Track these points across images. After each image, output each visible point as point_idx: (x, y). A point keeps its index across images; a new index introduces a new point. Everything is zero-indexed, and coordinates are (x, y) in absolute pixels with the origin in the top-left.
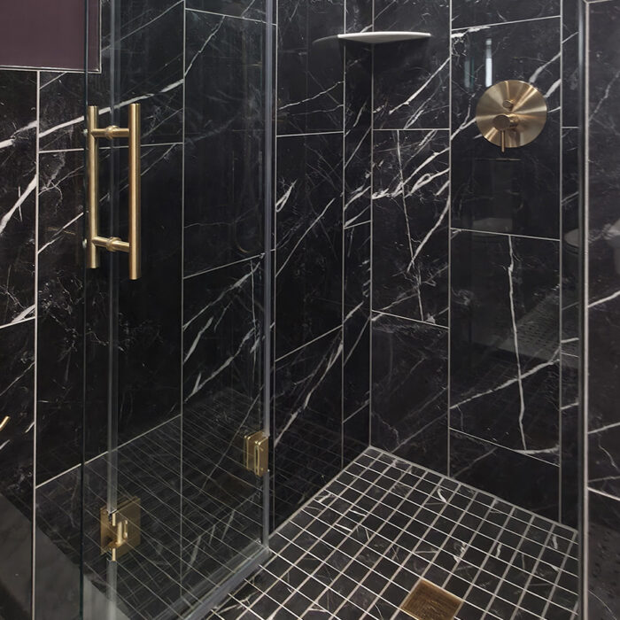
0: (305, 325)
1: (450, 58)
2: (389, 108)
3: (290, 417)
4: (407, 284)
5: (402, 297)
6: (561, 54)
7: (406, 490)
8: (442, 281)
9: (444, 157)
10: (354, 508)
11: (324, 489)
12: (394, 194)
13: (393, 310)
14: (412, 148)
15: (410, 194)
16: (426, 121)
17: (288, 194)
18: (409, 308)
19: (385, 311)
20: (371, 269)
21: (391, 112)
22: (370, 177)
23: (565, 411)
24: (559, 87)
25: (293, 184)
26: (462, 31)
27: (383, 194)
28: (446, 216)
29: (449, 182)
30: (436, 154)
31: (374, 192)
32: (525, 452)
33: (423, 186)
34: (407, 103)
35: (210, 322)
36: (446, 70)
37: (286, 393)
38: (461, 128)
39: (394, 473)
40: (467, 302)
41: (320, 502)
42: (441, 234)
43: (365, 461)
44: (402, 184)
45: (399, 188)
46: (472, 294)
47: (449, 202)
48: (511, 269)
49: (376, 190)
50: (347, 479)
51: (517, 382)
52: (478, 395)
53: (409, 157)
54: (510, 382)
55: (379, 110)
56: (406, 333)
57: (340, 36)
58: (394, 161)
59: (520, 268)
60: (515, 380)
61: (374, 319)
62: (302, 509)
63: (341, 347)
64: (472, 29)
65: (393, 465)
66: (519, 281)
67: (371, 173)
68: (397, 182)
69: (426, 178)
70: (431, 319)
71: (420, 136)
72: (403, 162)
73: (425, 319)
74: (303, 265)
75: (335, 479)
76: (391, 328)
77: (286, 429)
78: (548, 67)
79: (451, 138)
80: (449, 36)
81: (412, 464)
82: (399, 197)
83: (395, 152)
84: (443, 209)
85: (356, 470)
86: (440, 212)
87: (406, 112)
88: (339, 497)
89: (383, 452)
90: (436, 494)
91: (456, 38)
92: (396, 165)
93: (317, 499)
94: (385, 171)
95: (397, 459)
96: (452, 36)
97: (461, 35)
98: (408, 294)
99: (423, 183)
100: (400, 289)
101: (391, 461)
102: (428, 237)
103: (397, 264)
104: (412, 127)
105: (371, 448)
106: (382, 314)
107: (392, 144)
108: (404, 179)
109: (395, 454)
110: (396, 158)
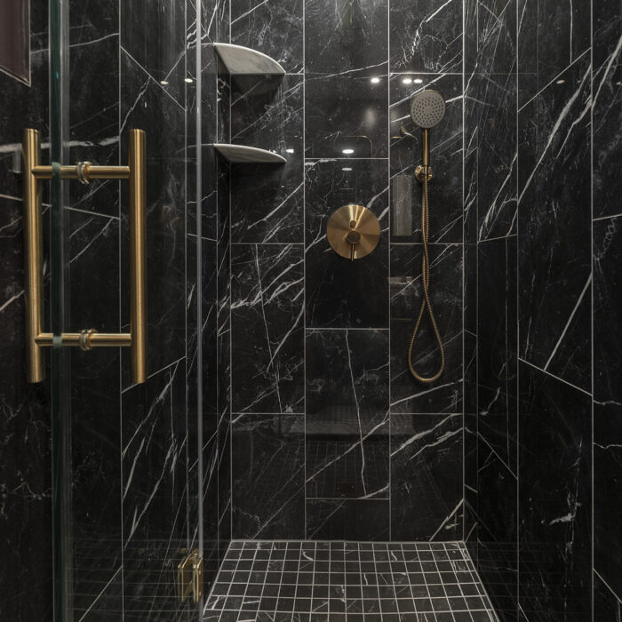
1: (304, 183)
2: (246, 224)
4: (266, 383)
5: (262, 395)
6: (388, 187)
7: (280, 564)
8: (298, 375)
9: (299, 268)
10: (246, 600)
11: (211, 595)
12: (253, 303)
13: (255, 409)
14: (270, 260)
15: (268, 301)
16: (281, 236)
18: (269, 404)
19: (245, 412)
20: (231, 375)
21: (249, 227)
22: (230, 288)
23: (393, 456)
24: (387, 213)
26: (314, 161)
27: (242, 303)
28: (302, 318)
29: (304, 289)
30: (292, 265)
31: (232, 302)
32: (366, 497)
33: (280, 294)
34: (265, 219)
36: (300, 193)
38: (314, 243)
39: (262, 554)
40: (320, 388)
41: (213, 608)
42: (298, 334)
43: (234, 555)
44: (260, 293)
45: (258, 296)
46: (323, 381)
47: (304, 307)
49: (235, 299)
50: (226, 577)
51: (360, 445)
52: (330, 463)
53: (267, 269)
54: (354, 446)
55: (237, 224)
56: (266, 427)
58: (253, 272)
60: (358, 443)
61: (234, 421)
63: (217, 452)
64: (322, 160)
65: (258, 548)
67: (230, 284)
68: (255, 292)
69: (284, 287)
70: (289, 409)
71: (277, 250)
72: (262, 274)
73: (284, 410)
75: (216, 582)
76: (252, 425)
78: (381, 197)
79: (305, 251)
80: (302, 163)
81: (273, 541)
82: (258, 306)
83: (254, 264)
84: (299, 313)
85: (230, 566)
86: (296, 315)
87: (263, 227)
88: (227, 596)
89: (244, 542)
90: (303, 558)
91: (309, 166)
92: (255, 276)
93: (209, 607)
94: (244, 282)
95: (259, 542)
96: (306, 164)
97: (313, 164)
98: (268, 391)
99: (282, 291)
100: (260, 389)
101: (254, 546)
102: (285, 339)
103: (256, 365)
104: (271, 241)
105: (233, 541)
106: (242, 415)
107: (250, 257)
108: (263, 288)
109: (256, 538)
110: (255, 270)
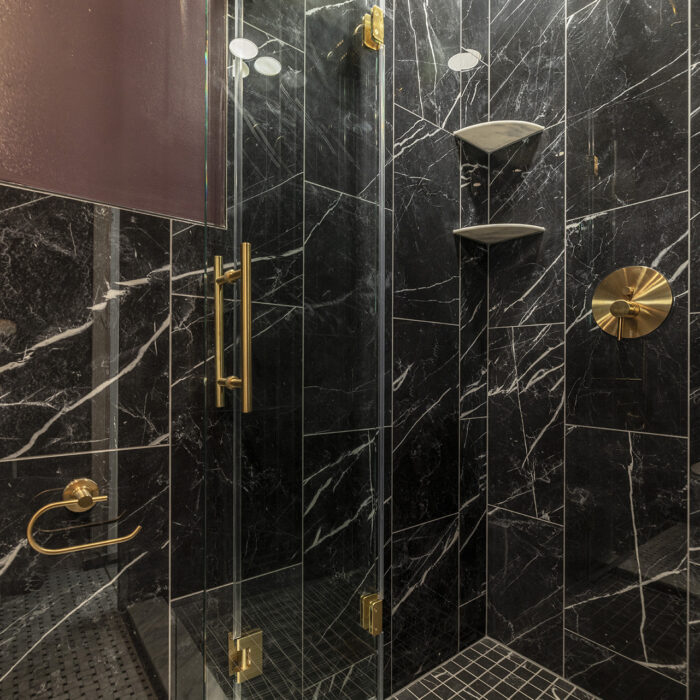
0: (422, 505)
1: (565, 251)
2: (503, 306)
3: (406, 591)
4: (522, 480)
5: (516, 493)
6: (688, 232)
7: (521, 683)
8: (556, 478)
9: (559, 351)
11: (441, 666)
12: (509, 391)
13: (510, 505)
14: (527, 345)
15: (524, 390)
16: (540, 316)
17: (404, 375)
18: (523, 504)
19: (500, 506)
20: (487, 464)
21: (506, 310)
22: (486, 374)
23: (692, 625)
24: (686, 269)
25: (409, 367)
26: (577, 221)
27: (498, 390)
28: (561, 412)
29: (564, 377)
30: (551, 349)
31: (490, 389)
32: (646, 664)
33: (538, 382)
34: (521, 299)
36: (561, 263)
37: (404, 565)
38: (577, 321)
39: (508, 664)
40: (582, 500)
42: (557, 430)
43: (482, 649)
44: (516, 380)
45: (513, 384)
46: (588, 492)
47: (564, 398)
48: (630, 467)
49: (492, 387)
51: (638, 589)
52: (595, 598)
53: (523, 354)
54: (629, 588)
55: (494, 308)
56: (521, 529)
57: (455, 231)
58: (508, 358)
59: (641, 466)
60: (636, 586)
61: (490, 513)
62: (419, 680)
63: (457, 534)
64: (588, 218)
65: (508, 657)
66: (640, 481)
67: (487, 370)
68: (511, 379)
69: (541, 374)
70: (546, 516)
71: (535, 332)
72: (518, 359)
73: (540, 516)
74: (419, 446)
75: (451, 660)
76: (507, 522)
77: (403, 600)
78: (674, 248)
79: (566, 332)
80: (563, 227)
81: (527, 660)
82: (514, 394)
83: (510, 349)
84: (558, 404)
85: (472, 655)
86: (555, 408)
87: (520, 308)
88: (454, 676)
89: (498, 644)
90: (550, 692)
91: (571, 229)
92: (511, 363)
93: (433, 674)
94: (500, 368)
95: (512, 652)
96: (567, 227)
97: (575, 225)
98: (523, 490)
99: (538, 379)
100: (515, 485)
101: (506, 653)
102: (542, 434)
103: (512, 459)
104: (527, 323)
105: (487, 637)
106: (497, 508)
107: (506, 341)
108: (519, 375)
109: (509, 646)
110: (511, 355)
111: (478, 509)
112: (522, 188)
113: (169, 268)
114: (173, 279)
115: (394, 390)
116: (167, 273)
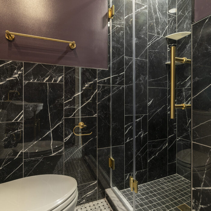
0: (157, 135)
2: (181, 83)
3: (152, 157)
4: (187, 131)
5: (185, 134)
11: (162, 178)
13: (183, 137)
14: (188, 93)
17: (151, 102)
18: (187, 137)
20: (177, 126)
22: (176, 101)
25: (153, 100)
34: (186, 80)
35: (131, 127)
37: (151, 150)
39: (183, 181)
44: (185, 103)
53: (187, 95)
55: (179, 83)
56: (186, 144)
57: (166, 63)
61: (178, 140)
62: (156, 180)
63: (167, 144)
65: (183, 179)
67: (177, 100)
68: (183, 102)
72: (185, 97)
74: (156, 120)
75: (165, 177)
76: (182, 142)
77: (151, 159)
81: (188, 180)
83: (183, 94)
85: (171, 177)
87: (185, 83)
89: (180, 176)
92: (183, 98)
94: (180, 100)
98: (187, 133)
100: (185, 132)
101: (182, 178)
103: (184, 125)
104: (188, 87)
105: (177, 174)
106: (180, 138)
107: (182, 92)
108: (186, 101)
109: (183, 177)
110: (184, 96)
111: (174, 138)
112: (186, 50)
113: (97, 79)
114: (98, 81)
115: (148, 105)
116: (96, 80)
